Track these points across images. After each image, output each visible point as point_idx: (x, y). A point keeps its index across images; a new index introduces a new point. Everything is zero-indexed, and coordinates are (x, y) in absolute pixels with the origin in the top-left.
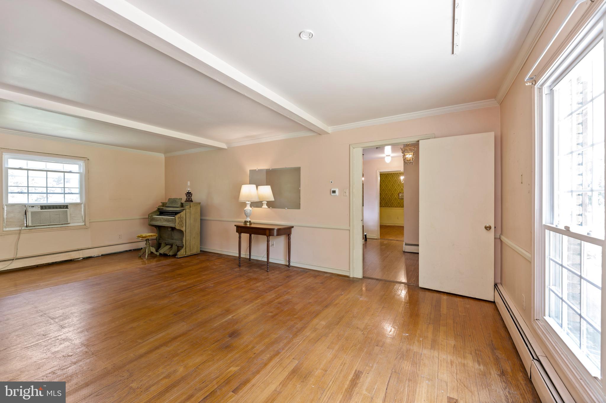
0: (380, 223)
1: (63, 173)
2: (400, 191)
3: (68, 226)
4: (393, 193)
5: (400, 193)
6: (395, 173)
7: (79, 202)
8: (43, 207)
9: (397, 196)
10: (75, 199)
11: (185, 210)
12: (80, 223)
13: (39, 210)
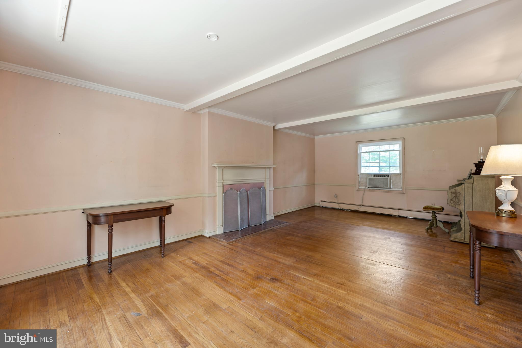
1: (389, 152)
3: (390, 190)
7: (399, 172)
8: (375, 176)
10: (397, 170)
11: (464, 184)
12: (399, 189)
13: (373, 177)
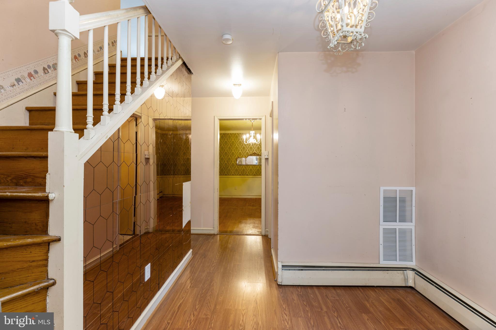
0: (220, 195)
2: (238, 156)
4: (230, 157)
5: (238, 157)
6: (233, 133)
9: (235, 161)
